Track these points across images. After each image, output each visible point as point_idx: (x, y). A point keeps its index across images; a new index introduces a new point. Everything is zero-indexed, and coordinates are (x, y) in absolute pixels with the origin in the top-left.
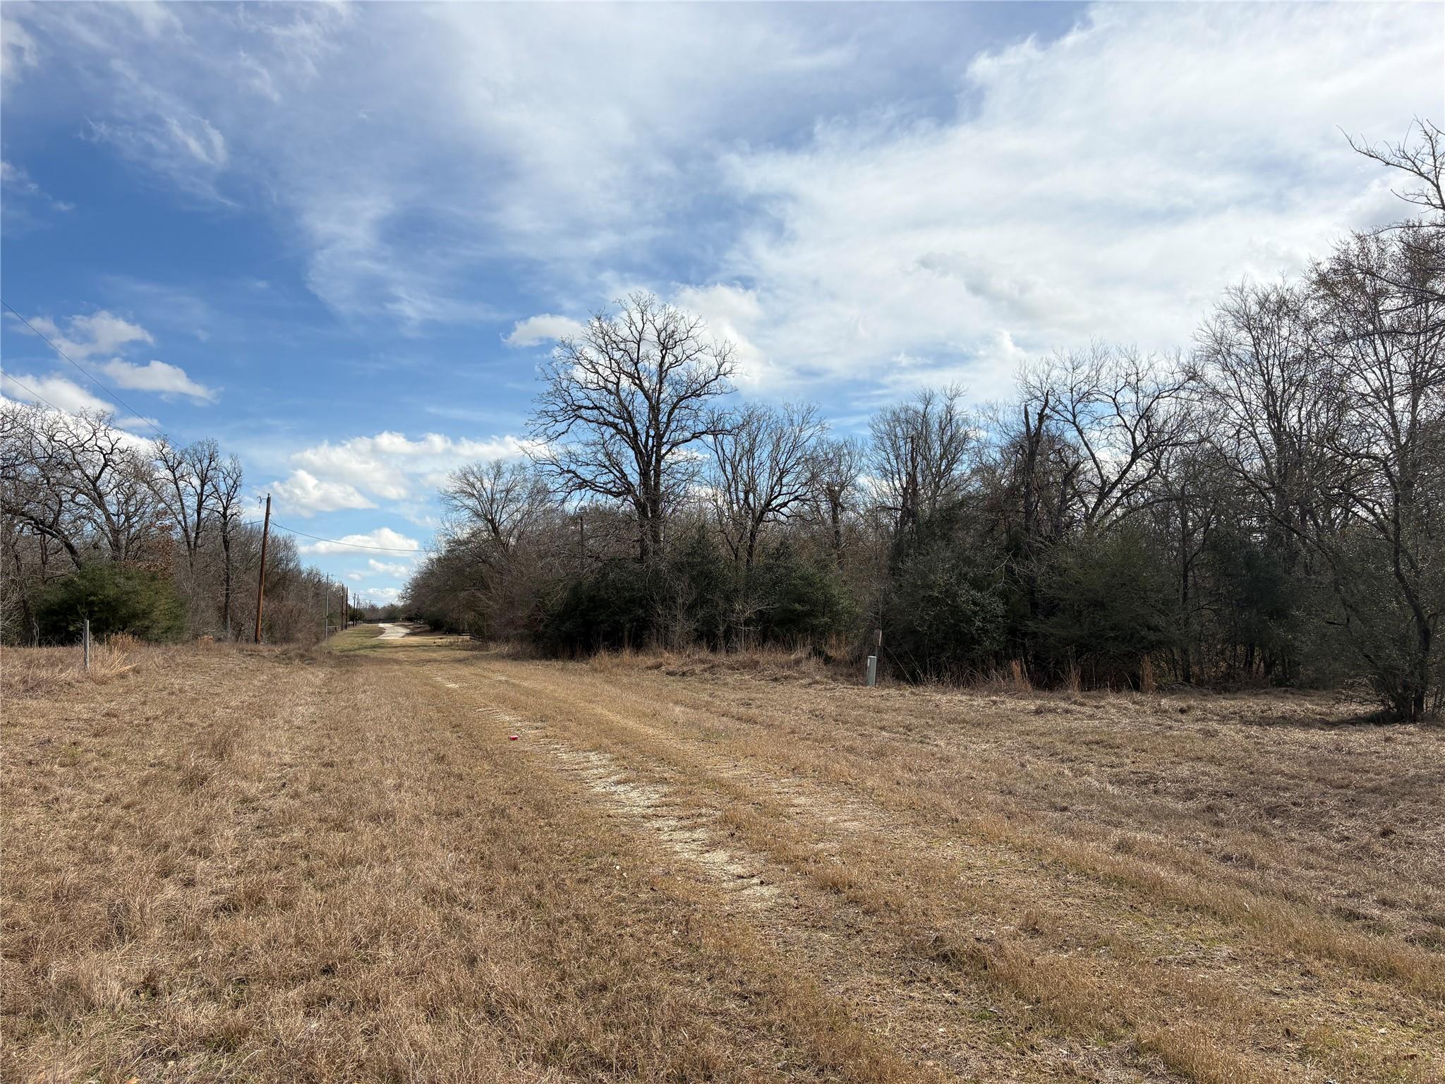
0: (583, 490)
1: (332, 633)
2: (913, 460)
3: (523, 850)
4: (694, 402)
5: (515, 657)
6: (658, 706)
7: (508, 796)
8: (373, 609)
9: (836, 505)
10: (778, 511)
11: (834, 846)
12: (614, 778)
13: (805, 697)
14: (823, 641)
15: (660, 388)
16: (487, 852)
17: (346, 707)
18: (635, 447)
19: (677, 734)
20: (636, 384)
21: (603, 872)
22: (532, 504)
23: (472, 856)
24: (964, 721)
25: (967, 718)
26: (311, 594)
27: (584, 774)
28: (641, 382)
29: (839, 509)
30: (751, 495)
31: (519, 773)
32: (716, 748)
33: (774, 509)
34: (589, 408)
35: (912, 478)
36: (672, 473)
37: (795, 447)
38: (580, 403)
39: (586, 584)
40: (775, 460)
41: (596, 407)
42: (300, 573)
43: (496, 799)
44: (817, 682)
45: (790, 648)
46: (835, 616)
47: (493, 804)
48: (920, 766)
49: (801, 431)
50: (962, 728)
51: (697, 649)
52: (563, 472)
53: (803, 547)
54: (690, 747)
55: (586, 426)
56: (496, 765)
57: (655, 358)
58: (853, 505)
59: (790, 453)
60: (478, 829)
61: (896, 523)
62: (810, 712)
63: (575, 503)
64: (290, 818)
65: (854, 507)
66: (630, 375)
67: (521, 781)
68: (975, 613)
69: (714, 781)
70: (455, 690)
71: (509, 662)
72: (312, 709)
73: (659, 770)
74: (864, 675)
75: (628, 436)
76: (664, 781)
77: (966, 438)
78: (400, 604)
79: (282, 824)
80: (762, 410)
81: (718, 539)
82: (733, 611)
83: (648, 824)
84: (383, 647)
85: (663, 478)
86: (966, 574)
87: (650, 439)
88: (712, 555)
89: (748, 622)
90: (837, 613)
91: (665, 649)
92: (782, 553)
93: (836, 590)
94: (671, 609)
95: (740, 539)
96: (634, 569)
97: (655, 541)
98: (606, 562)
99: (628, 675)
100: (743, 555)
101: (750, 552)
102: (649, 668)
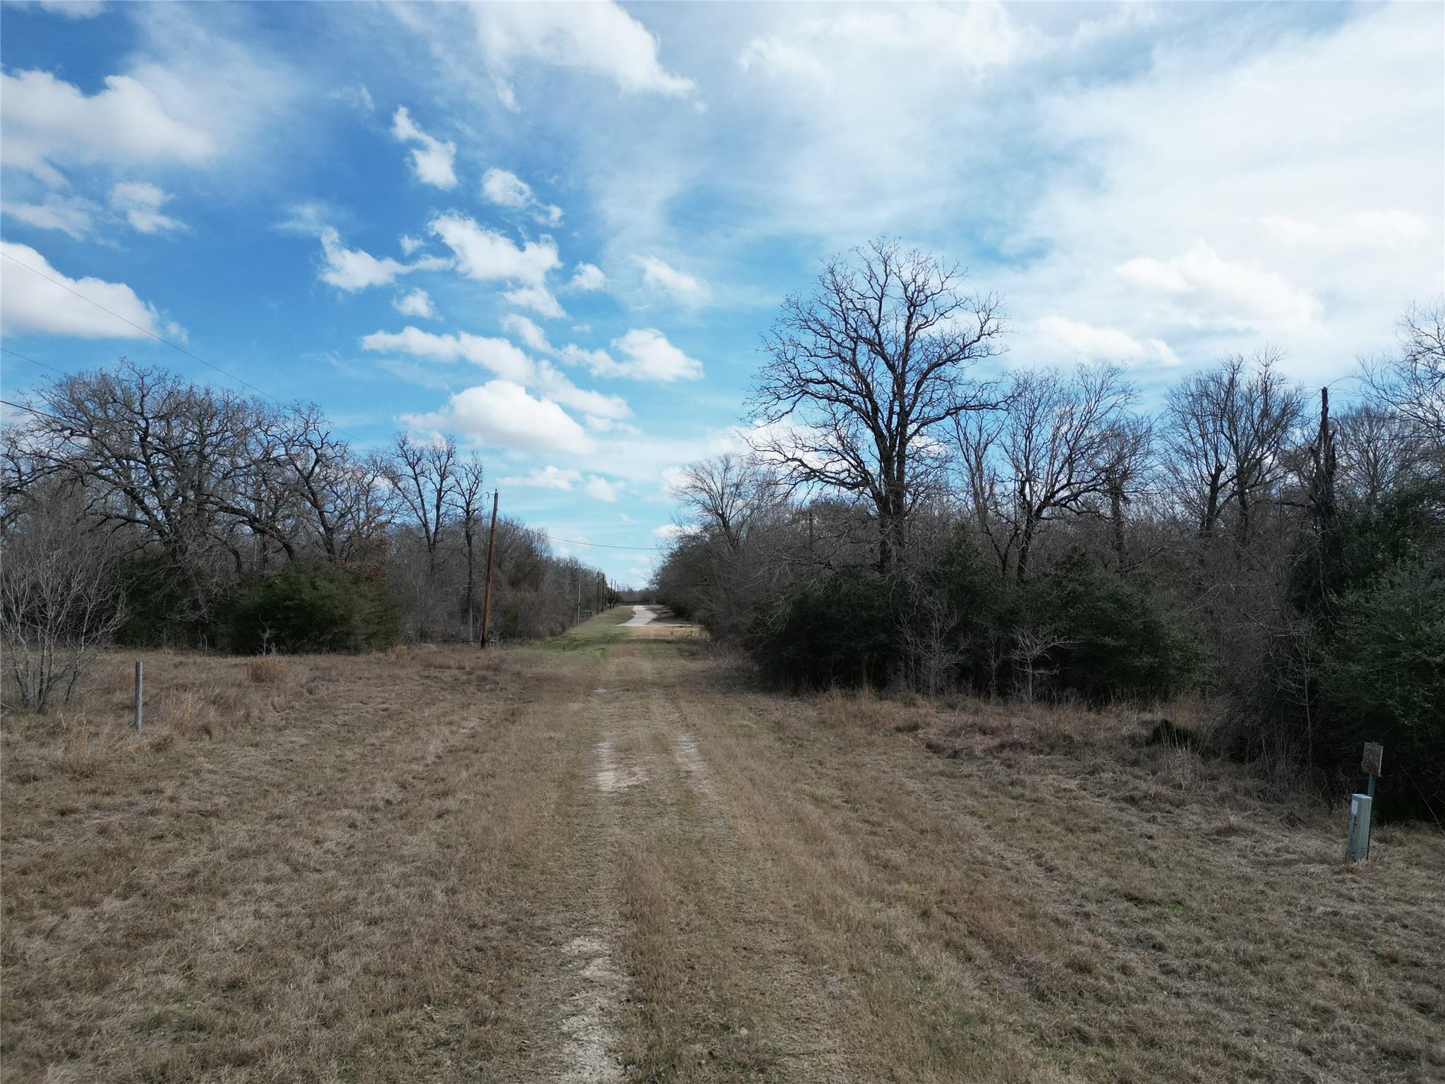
0: (811, 482)
1: (586, 617)
4: (948, 370)
8: (631, 592)
10: (1064, 505)
18: (875, 427)
20: (876, 351)
22: (762, 498)
26: (568, 581)
28: (882, 349)
33: (1058, 503)
34: (818, 382)
36: (919, 459)
38: (809, 376)
39: (813, 599)
41: (827, 381)
46: (1163, 654)
52: (787, 459)
55: (814, 404)
63: (802, 496)
66: (869, 342)
75: (868, 416)
82: (1013, 645)
85: (909, 464)
87: (894, 416)
88: (976, 564)
89: (1038, 663)
90: (1166, 648)
91: (918, 691)
92: (1075, 562)
93: (1164, 618)
94: (923, 636)
95: (1011, 541)
96: (873, 580)
97: (900, 544)
98: (838, 570)
99: (871, 744)
100: (1014, 561)
101: (1023, 557)
102: (899, 730)
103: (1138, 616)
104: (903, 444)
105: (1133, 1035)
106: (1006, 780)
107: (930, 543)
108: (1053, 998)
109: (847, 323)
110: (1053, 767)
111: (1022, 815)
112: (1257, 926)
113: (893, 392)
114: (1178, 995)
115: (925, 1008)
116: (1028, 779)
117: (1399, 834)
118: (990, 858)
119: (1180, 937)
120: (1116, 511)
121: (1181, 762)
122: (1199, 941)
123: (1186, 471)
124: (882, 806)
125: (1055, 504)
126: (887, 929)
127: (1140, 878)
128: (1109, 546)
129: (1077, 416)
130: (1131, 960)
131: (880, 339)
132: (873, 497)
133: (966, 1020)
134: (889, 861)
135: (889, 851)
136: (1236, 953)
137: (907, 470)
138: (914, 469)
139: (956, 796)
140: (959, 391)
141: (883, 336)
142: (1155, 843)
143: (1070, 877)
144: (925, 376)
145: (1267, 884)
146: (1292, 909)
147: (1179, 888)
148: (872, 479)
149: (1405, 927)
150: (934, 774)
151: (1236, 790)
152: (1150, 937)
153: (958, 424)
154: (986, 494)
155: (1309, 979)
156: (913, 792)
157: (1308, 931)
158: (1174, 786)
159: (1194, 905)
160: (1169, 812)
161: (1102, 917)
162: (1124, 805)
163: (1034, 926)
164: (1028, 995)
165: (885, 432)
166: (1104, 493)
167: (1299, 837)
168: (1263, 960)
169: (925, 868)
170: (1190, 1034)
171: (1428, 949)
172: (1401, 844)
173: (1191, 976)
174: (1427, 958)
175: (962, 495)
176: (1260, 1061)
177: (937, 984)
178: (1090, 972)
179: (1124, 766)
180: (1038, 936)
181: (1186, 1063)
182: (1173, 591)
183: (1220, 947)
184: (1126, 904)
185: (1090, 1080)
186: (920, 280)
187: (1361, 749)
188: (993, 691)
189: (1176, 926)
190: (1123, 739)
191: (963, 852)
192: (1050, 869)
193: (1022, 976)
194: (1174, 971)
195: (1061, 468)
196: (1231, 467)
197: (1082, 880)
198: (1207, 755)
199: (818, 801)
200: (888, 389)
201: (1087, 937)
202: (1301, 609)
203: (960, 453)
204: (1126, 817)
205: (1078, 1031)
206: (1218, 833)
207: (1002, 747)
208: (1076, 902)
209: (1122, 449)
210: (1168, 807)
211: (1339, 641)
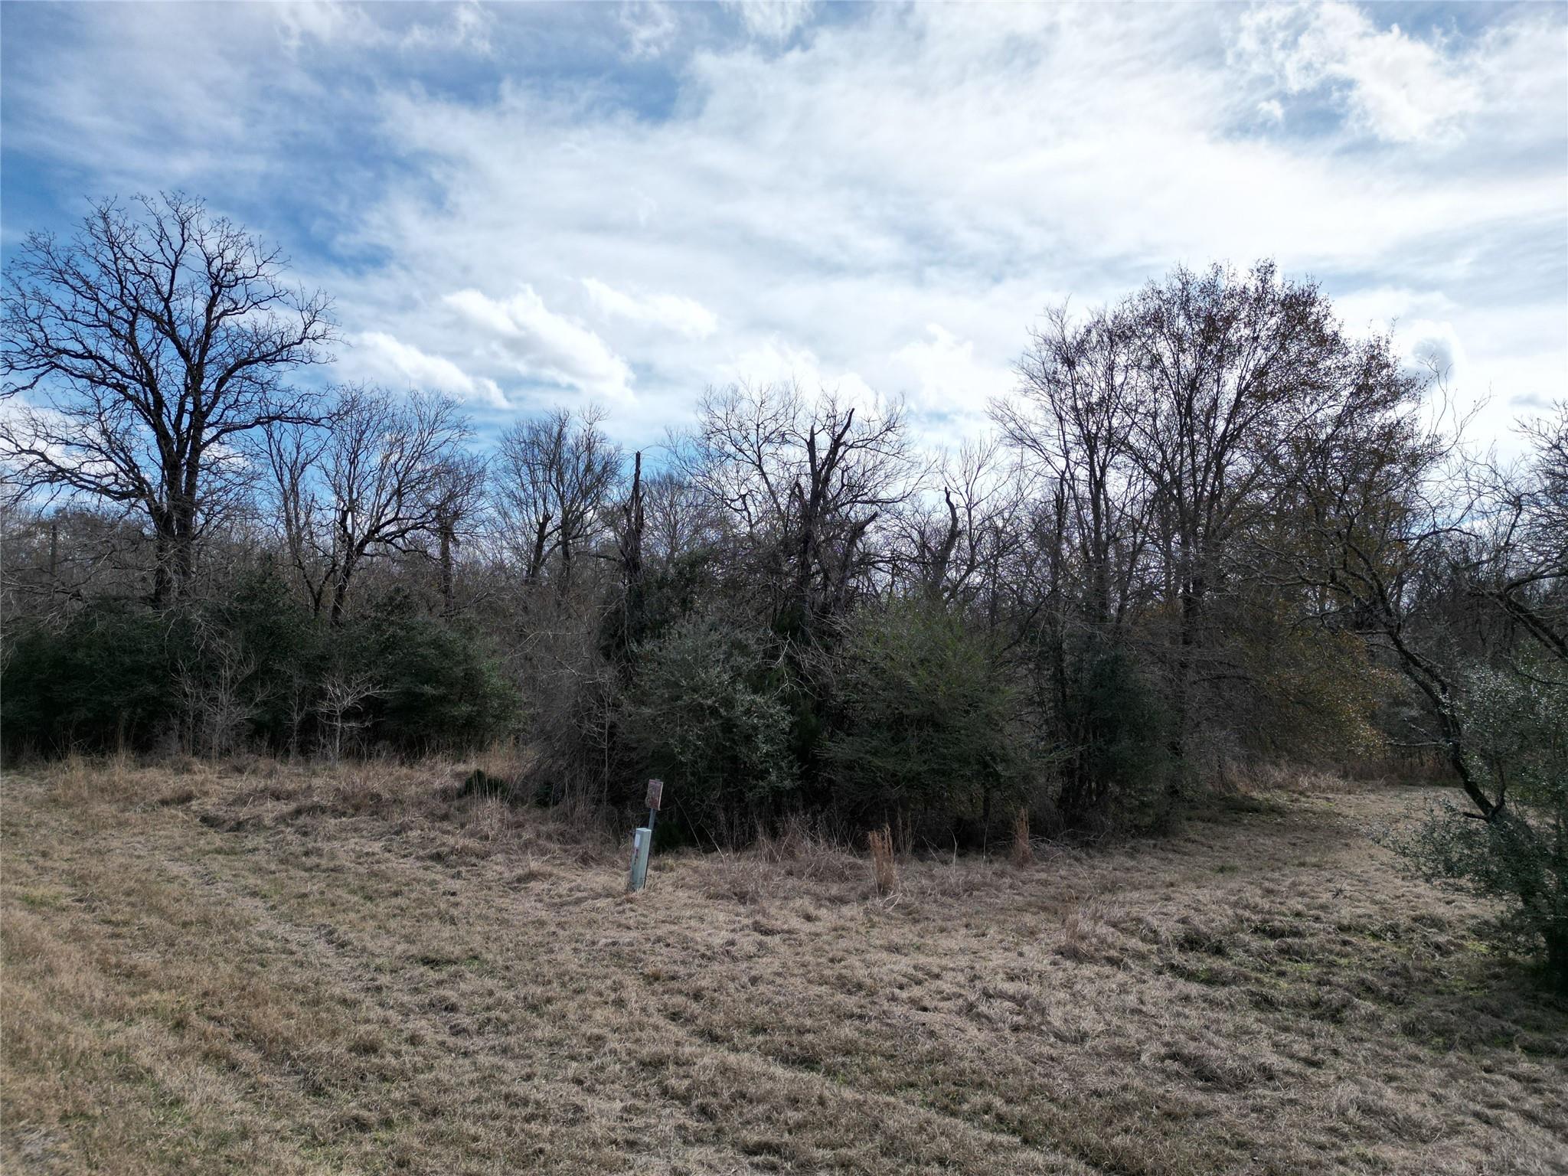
0: (57, 484)
10: (389, 542)
18: (158, 427)
20: (164, 331)
28: (173, 329)
33: (383, 539)
34: (76, 356)
36: (217, 471)
39: (50, 639)
41: (91, 356)
44: (534, 876)
52: (20, 451)
55: (68, 382)
57: (200, 297)
63: (41, 503)
75: (148, 410)
82: (321, 695)
85: (202, 476)
87: (186, 416)
88: (284, 601)
89: (348, 714)
90: (484, 696)
91: (195, 754)
92: (398, 604)
93: (485, 665)
94: (207, 686)
95: (326, 578)
96: (142, 617)
97: (184, 573)
98: (90, 602)
99: (121, 824)
100: (330, 600)
101: (340, 596)
102: (165, 803)
103: (459, 663)
104: (196, 451)
105: (416, 1109)
106: (298, 849)
107: (227, 574)
108: (331, 1089)
109: (123, 288)
110: (356, 830)
111: (315, 888)
112: (546, 969)
113: (186, 385)
114: (466, 1054)
115: (168, 1140)
116: (326, 846)
117: (670, 861)
118: (271, 944)
119: (473, 993)
120: (445, 552)
121: (490, 813)
122: (491, 993)
123: (516, 517)
124: (132, 899)
125: (379, 540)
126: (123, 1054)
127: (440, 938)
128: (435, 587)
129: (408, 447)
130: (421, 1028)
131: (170, 316)
132: (151, 513)
133: (223, 1140)
134: (135, 967)
135: (135, 955)
136: (525, 998)
137: (199, 483)
138: (209, 483)
139: (235, 876)
140: (274, 397)
141: (175, 314)
142: (457, 899)
143: (364, 950)
144: (230, 373)
145: (558, 924)
146: (579, 946)
147: (477, 942)
148: (150, 490)
149: (668, 945)
150: (209, 852)
151: (538, 836)
152: (444, 999)
153: (270, 436)
154: (302, 522)
155: (588, 1011)
156: (177, 877)
157: (591, 964)
158: (481, 838)
159: (490, 957)
160: (474, 865)
161: (396, 987)
162: (429, 863)
163: (317, 1013)
164: (301, 1093)
165: (171, 433)
166: (433, 531)
167: (590, 875)
168: (549, 1001)
169: (185, 968)
170: (473, 1093)
171: (683, 962)
172: (672, 870)
173: (480, 1032)
174: (682, 971)
175: (272, 521)
176: (537, 1103)
177: (187, 1107)
178: (375, 1051)
179: (433, 822)
180: (320, 1023)
181: (467, 1124)
182: (496, 638)
183: (510, 996)
184: (422, 969)
185: (365, 1170)
186: (229, 256)
187: (646, 786)
188: (293, 748)
189: (471, 983)
190: (436, 792)
191: (237, 942)
192: (342, 945)
193: (297, 1073)
194: (464, 1030)
195: (389, 501)
196: (557, 515)
197: (378, 951)
198: (514, 802)
199: (32, 904)
200: (179, 380)
201: (377, 1013)
202: (608, 656)
203: (271, 471)
204: (431, 876)
205: (356, 1119)
206: (519, 880)
207: (298, 812)
208: (369, 976)
209: (455, 487)
210: (474, 860)
211: (636, 686)
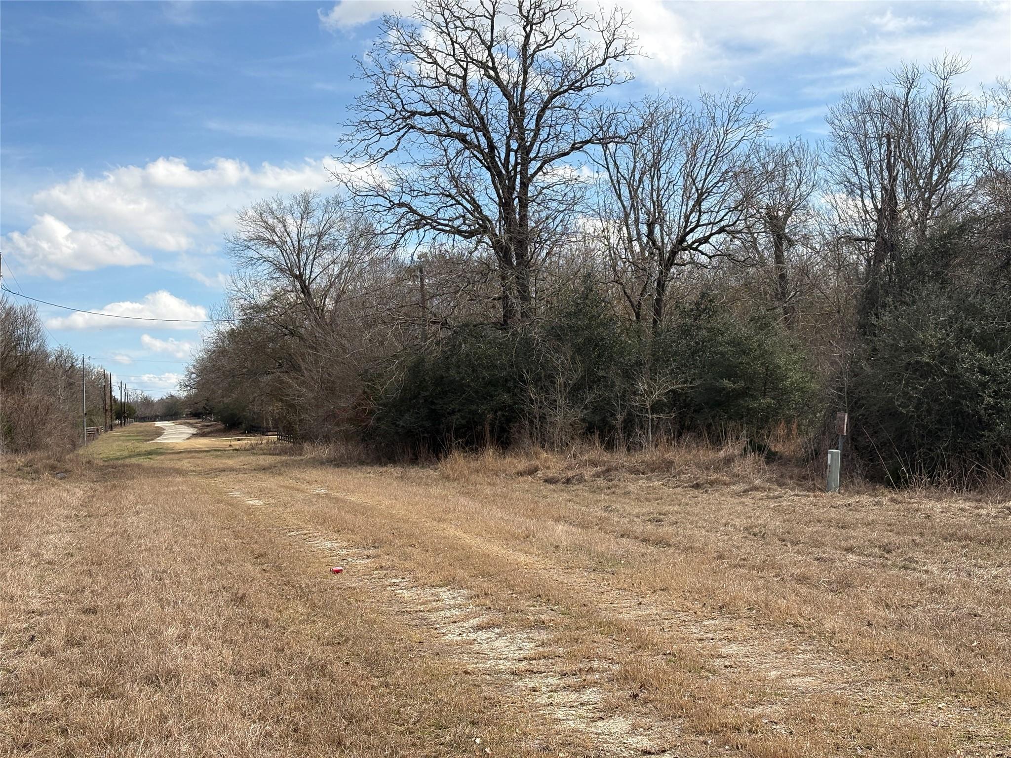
0: (421, 230)
1: (93, 436)
2: (890, 168)
3: (351, 719)
4: (572, 99)
5: (338, 462)
6: (531, 524)
7: (329, 648)
8: (147, 402)
9: (780, 239)
10: (696, 249)
11: (777, 710)
12: (473, 622)
13: (739, 508)
14: (764, 432)
15: (525, 81)
16: (302, 722)
17: (112, 535)
18: (491, 167)
19: (559, 562)
20: (489, 77)
21: (458, 747)
22: (354, 253)
23: (283, 727)
24: (967, 537)
25: (972, 533)
26: (61, 384)
27: (432, 617)
28: (497, 73)
29: (785, 244)
30: (657, 229)
31: (344, 617)
32: (613, 580)
33: (690, 247)
34: (425, 115)
35: (890, 195)
36: (543, 201)
37: (718, 157)
38: (412, 108)
39: (430, 359)
40: (689, 176)
41: (435, 113)
42: (47, 356)
43: (315, 652)
44: (756, 489)
45: (717, 442)
46: (782, 396)
47: (310, 659)
48: (902, 600)
49: (726, 133)
50: (963, 547)
51: (586, 446)
52: (393, 205)
53: (734, 300)
54: (577, 579)
55: (422, 138)
56: (314, 606)
57: (516, 38)
58: (805, 237)
59: (712, 164)
60: (289, 692)
61: (868, 261)
62: (746, 529)
63: (411, 250)
64: (41, 682)
65: (806, 239)
66: (482, 65)
67: (348, 627)
68: (984, 385)
69: (609, 624)
70: (257, 508)
71: (330, 470)
72: (67, 539)
73: (533, 610)
74: (823, 477)
75: (481, 152)
76: (541, 625)
77: (967, 133)
78: (183, 394)
79: (31, 690)
80: (670, 106)
81: (614, 291)
82: (635, 393)
83: (519, 683)
84: (162, 454)
85: (532, 208)
86: (969, 330)
87: (512, 154)
88: (605, 314)
89: (656, 407)
90: (784, 389)
91: (542, 446)
92: (703, 309)
94: (547, 392)
96: (495, 338)
97: (524, 298)
98: (457, 329)
101: (658, 308)
102: (520, 474)
103: (756, 358)
104: (524, 185)
113: (510, 125)
125: (686, 248)
131: (493, 63)
132: (494, 247)
137: (530, 214)
138: (538, 213)
141: (497, 61)
144: (545, 106)
148: (491, 225)
165: (503, 172)
200: (505, 123)
